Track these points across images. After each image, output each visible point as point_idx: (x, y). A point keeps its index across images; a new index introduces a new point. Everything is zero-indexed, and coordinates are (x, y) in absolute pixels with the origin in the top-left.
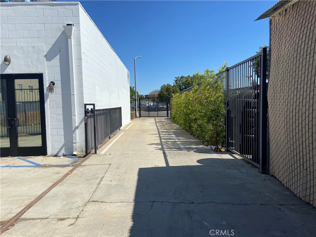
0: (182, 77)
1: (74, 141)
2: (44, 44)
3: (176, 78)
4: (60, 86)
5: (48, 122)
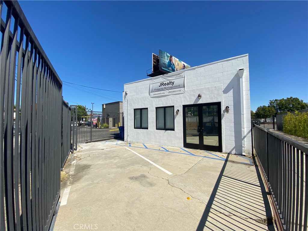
0: (276, 100)
1: (243, 146)
2: (222, 85)
3: (270, 101)
4: (233, 109)
5: (223, 131)
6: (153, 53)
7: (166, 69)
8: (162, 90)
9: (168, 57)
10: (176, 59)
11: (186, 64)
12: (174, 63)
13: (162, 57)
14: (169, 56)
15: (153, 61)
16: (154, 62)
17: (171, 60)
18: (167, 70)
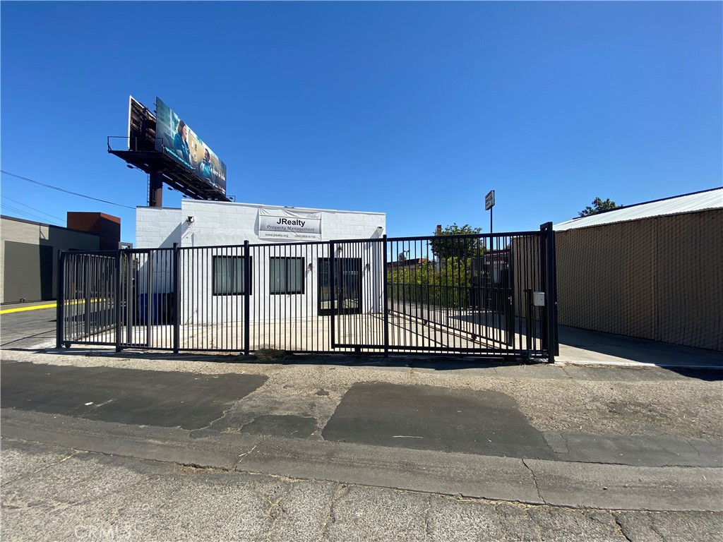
6: (131, 97)
7: (171, 151)
8: (284, 230)
9: (176, 122)
10: (192, 132)
11: (211, 152)
12: (187, 141)
13: (163, 120)
14: (179, 120)
15: (132, 118)
16: (134, 121)
17: (181, 133)
18: (173, 153)
